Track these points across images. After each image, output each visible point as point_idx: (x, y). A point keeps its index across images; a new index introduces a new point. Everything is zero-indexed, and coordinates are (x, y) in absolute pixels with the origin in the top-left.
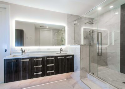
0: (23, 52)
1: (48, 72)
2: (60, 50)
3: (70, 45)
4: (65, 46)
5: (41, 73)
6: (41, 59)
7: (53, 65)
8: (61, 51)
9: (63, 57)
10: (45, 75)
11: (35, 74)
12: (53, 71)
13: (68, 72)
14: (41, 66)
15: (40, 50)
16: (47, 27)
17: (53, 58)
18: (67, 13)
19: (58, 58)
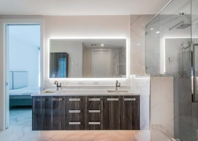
0: (59, 87)
1: (90, 123)
2: (115, 85)
3: (135, 76)
4: (125, 77)
5: (79, 123)
6: (79, 100)
7: (99, 111)
8: (117, 86)
9: (117, 99)
10: (86, 128)
11: (70, 123)
12: (99, 123)
13: (127, 128)
14: (79, 111)
15: (82, 84)
16: (102, 45)
17: (99, 99)
18: (129, 14)
19: (108, 99)
